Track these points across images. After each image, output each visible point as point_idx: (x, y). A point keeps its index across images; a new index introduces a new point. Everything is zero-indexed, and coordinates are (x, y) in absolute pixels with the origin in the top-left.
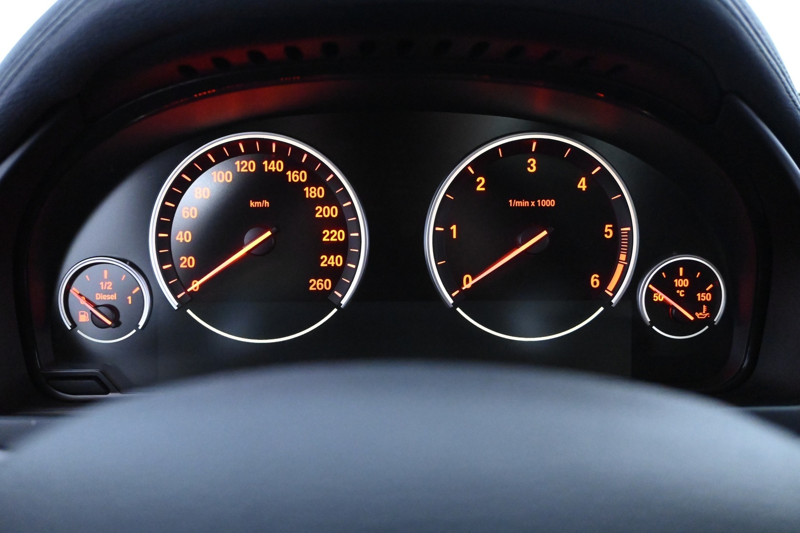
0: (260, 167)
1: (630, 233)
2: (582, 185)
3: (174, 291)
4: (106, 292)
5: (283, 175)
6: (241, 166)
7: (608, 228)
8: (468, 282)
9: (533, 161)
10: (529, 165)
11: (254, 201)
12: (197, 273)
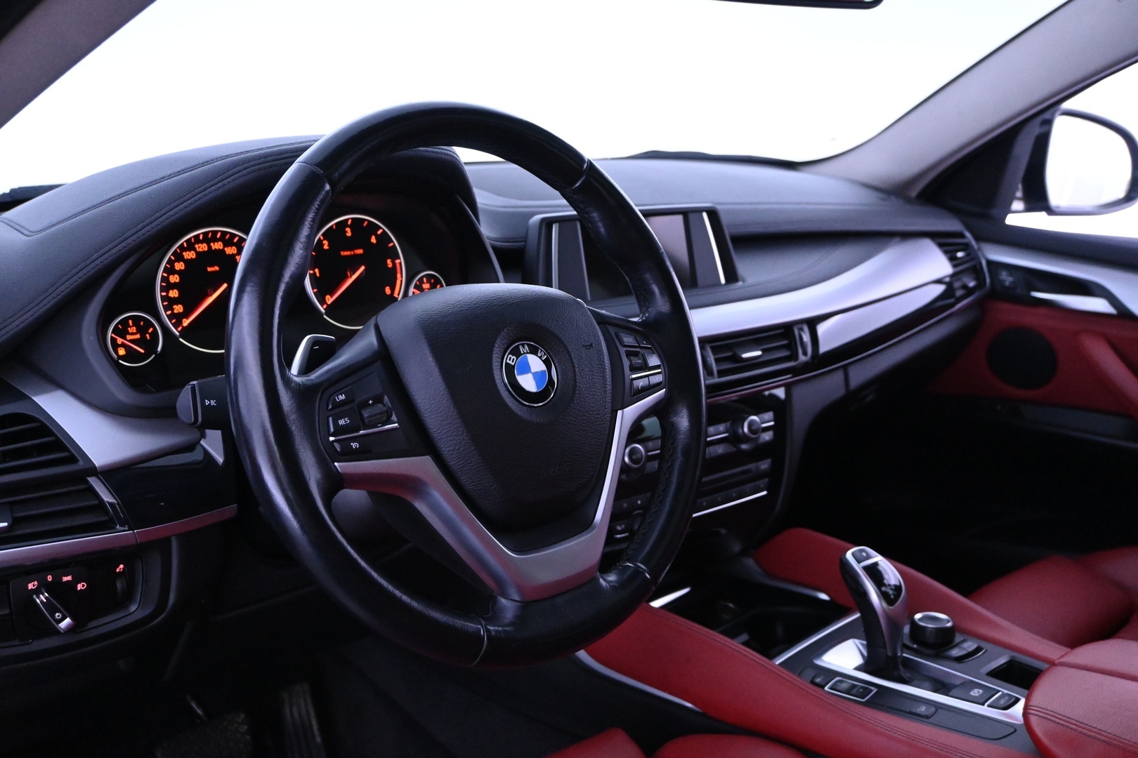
0: (210, 247)
1: (400, 263)
2: (373, 240)
3: (176, 326)
4: (133, 334)
5: (223, 251)
6: (199, 247)
7: (389, 261)
8: (330, 300)
9: (348, 230)
10: (347, 232)
11: (210, 267)
12: (186, 314)
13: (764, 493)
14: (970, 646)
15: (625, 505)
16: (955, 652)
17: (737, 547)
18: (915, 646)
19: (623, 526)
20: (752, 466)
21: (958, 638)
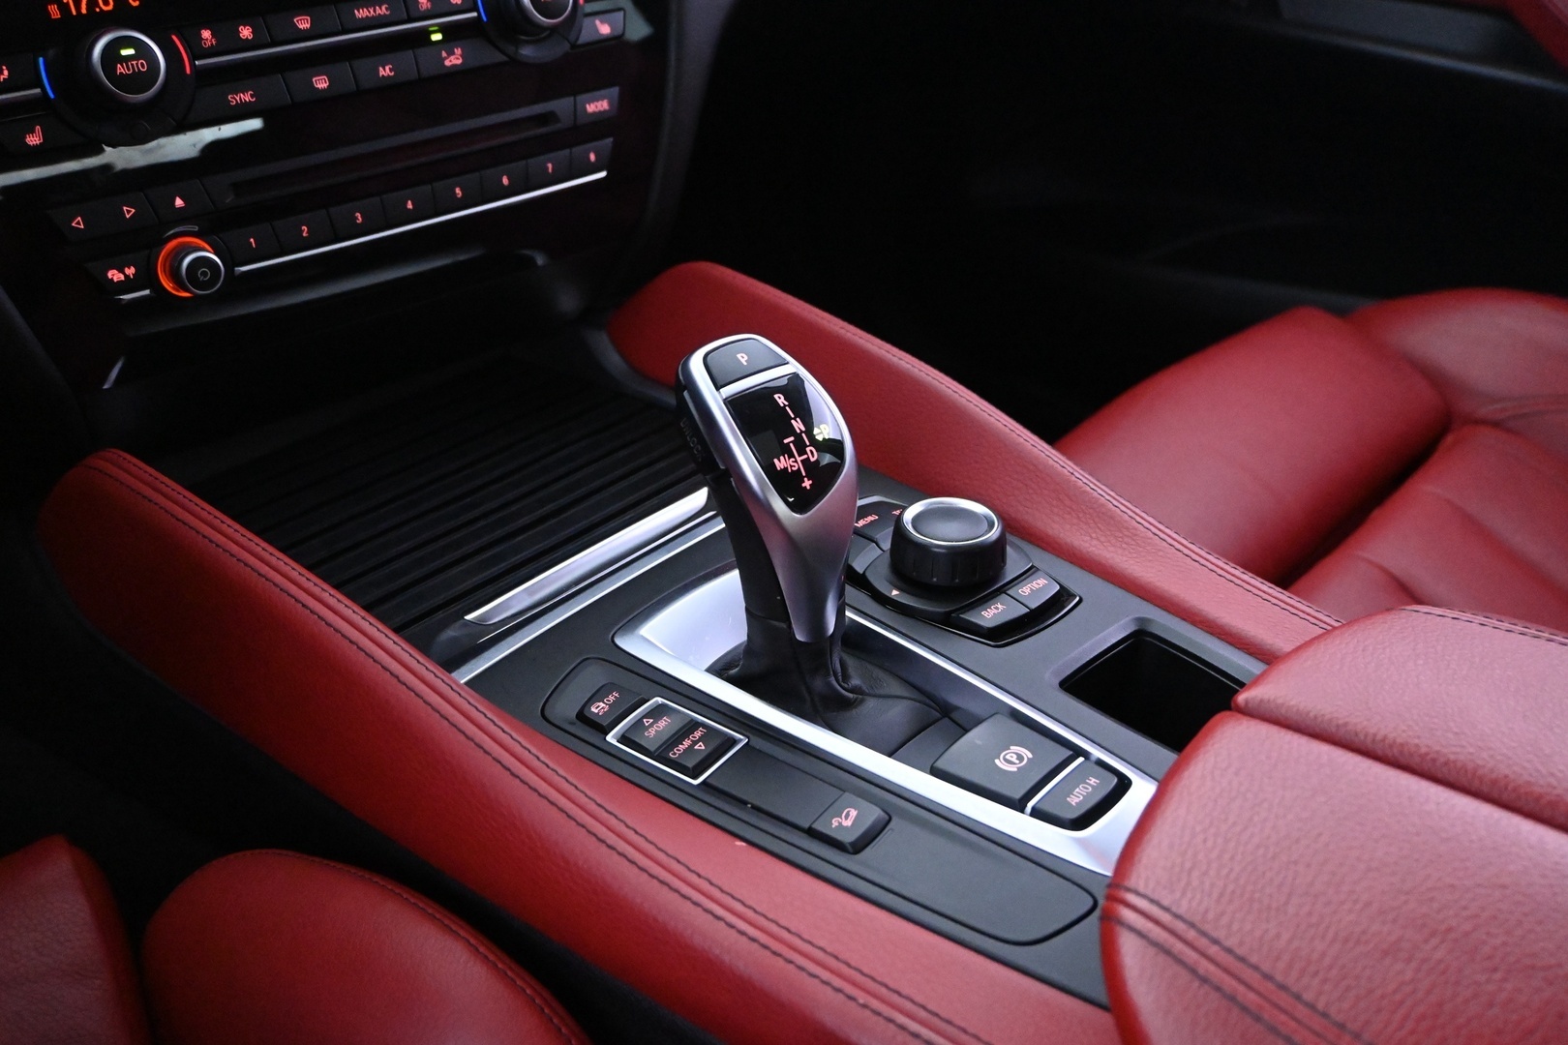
13: (603, 174)
14: (1035, 591)
15: (129, 212)
16: (992, 614)
17: (568, 301)
18: (895, 592)
19: (131, 271)
20: (561, 106)
21: (1014, 565)
